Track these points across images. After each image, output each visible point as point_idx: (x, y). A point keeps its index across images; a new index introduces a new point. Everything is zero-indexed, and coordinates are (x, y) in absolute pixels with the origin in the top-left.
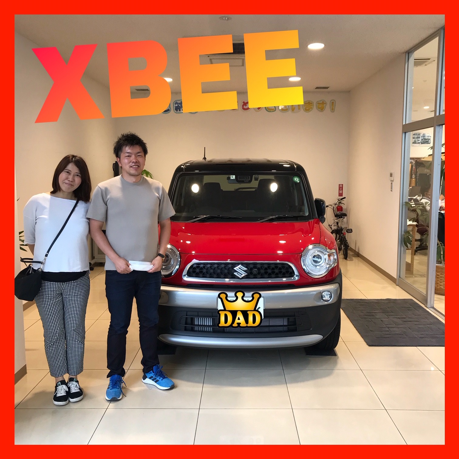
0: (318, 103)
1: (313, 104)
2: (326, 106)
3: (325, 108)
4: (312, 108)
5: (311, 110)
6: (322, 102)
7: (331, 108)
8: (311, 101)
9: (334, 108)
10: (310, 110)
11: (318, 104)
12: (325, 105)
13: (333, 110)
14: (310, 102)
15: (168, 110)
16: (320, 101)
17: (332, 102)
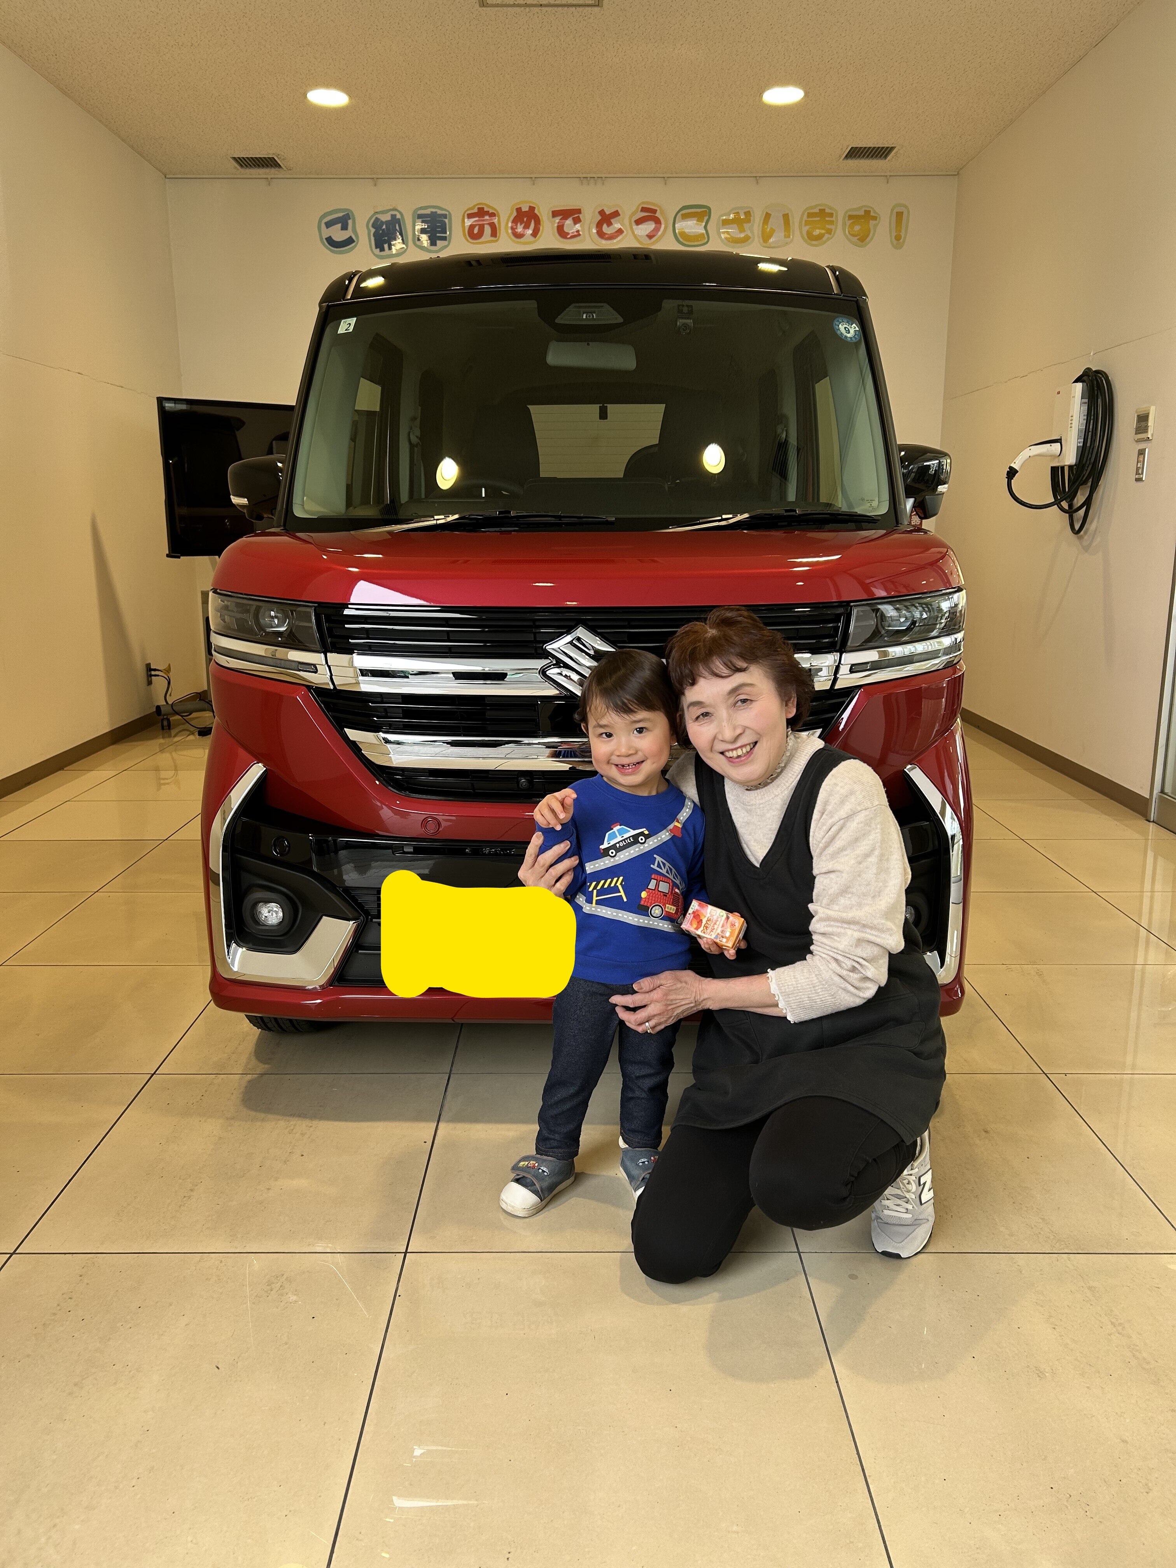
0: (851, 217)
1: (837, 217)
2: (876, 226)
3: (874, 234)
4: (829, 232)
5: (828, 239)
6: (865, 211)
7: (893, 236)
8: (831, 208)
9: (903, 234)
10: (824, 239)
11: (849, 219)
12: (872, 223)
13: (898, 240)
14: (827, 211)
15: (350, 241)
16: (859, 208)
17: (897, 212)
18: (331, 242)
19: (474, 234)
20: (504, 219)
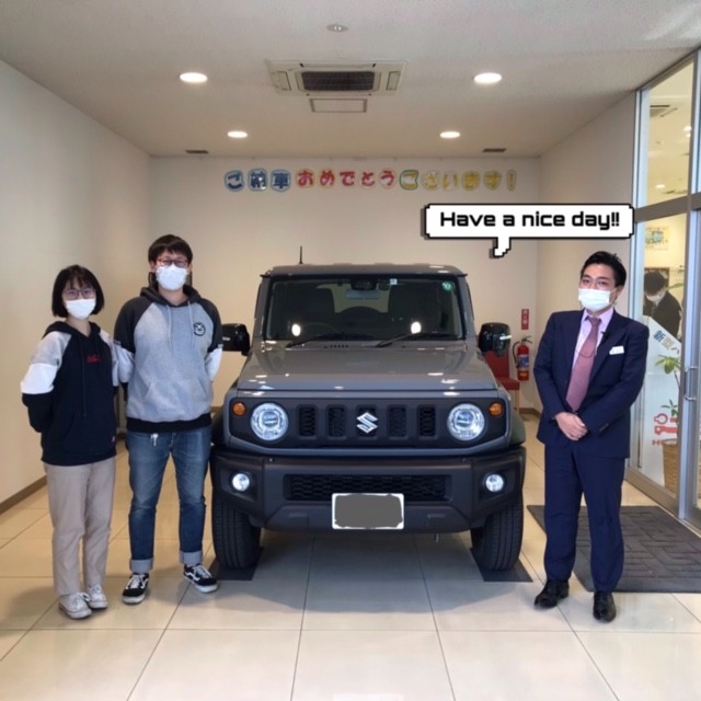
0: (488, 176)
1: (480, 177)
2: (500, 180)
3: (499, 184)
4: (477, 184)
5: (476, 188)
6: (495, 173)
7: (509, 184)
8: (477, 173)
9: (513, 183)
10: (474, 187)
11: (486, 177)
12: (498, 178)
13: (511, 187)
14: (475, 174)
15: (240, 186)
17: (510, 174)
18: (231, 186)
19: (301, 183)
20: (317, 177)
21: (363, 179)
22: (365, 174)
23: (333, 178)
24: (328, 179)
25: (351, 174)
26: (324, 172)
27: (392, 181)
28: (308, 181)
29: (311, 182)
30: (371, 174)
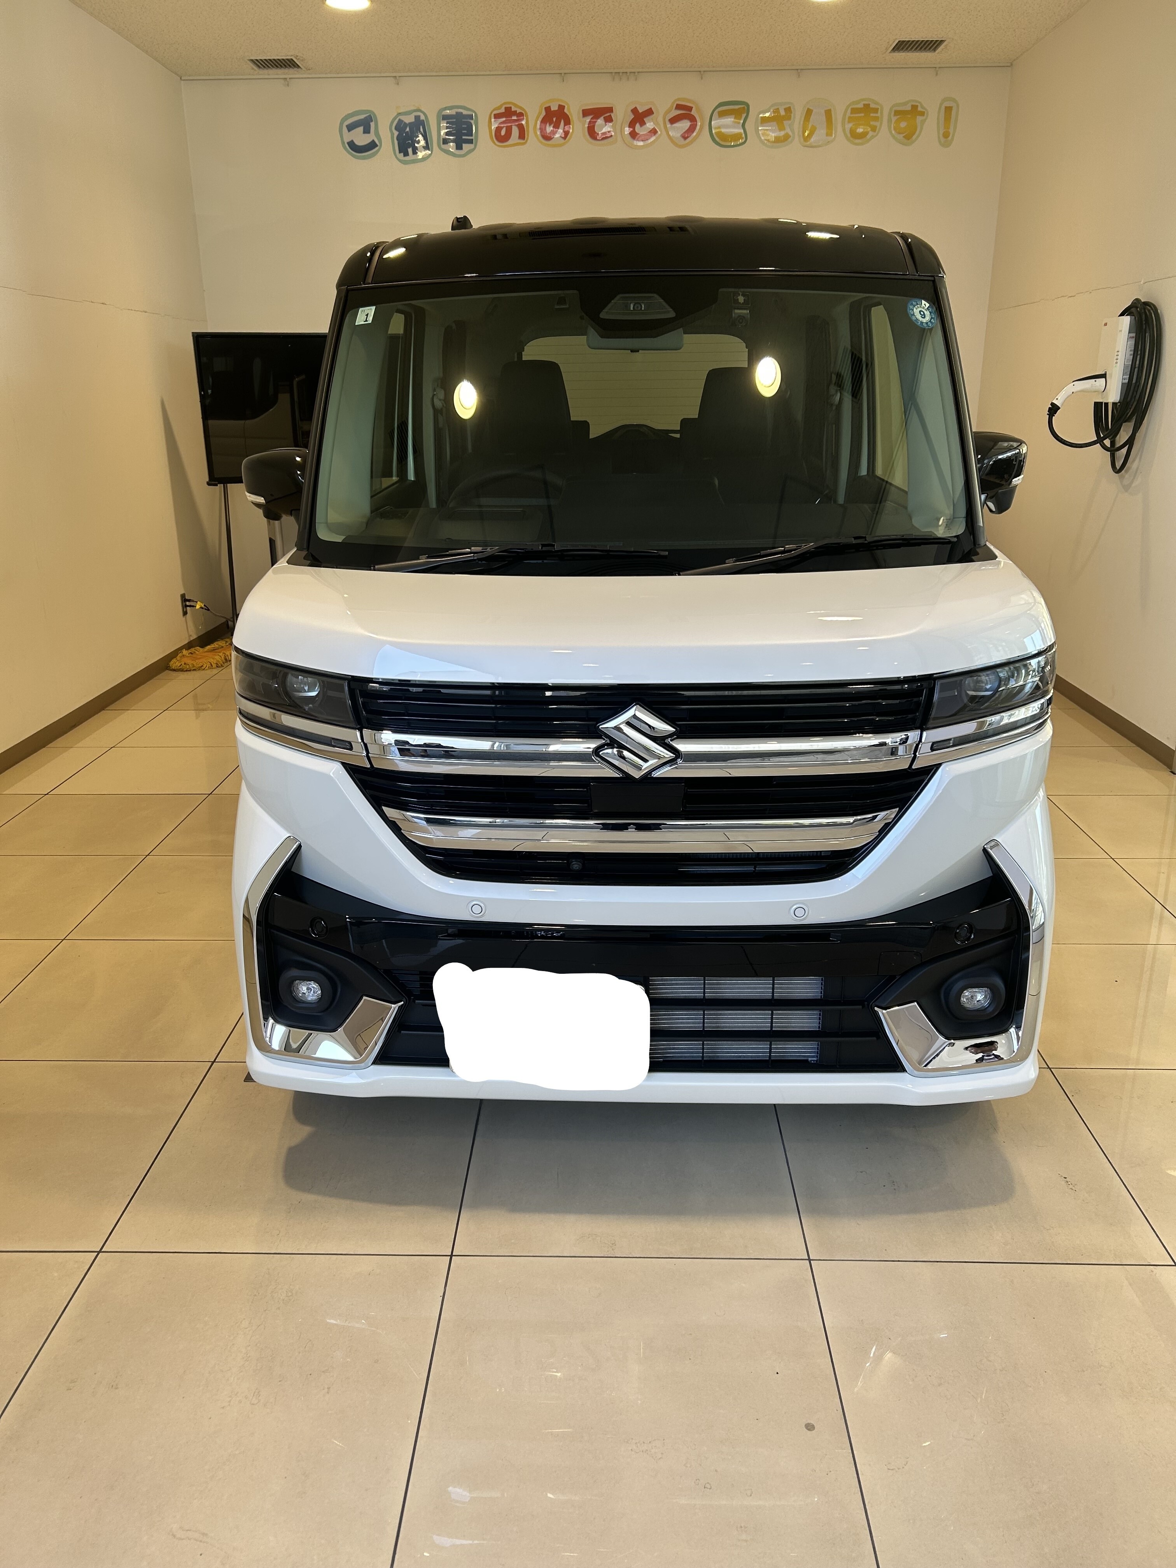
0: (897, 113)
1: (882, 113)
2: (923, 122)
3: (920, 132)
4: (874, 129)
5: (873, 137)
6: (913, 106)
7: (941, 132)
8: (877, 103)
9: (951, 131)
10: (868, 137)
11: (895, 115)
12: (919, 119)
13: (946, 137)
14: (872, 106)
15: (372, 145)
16: (905, 104)
17: (946, 108)
18: (353, 146)
19: (501, 137)
20: (533, 121)
21: (632, 125)
22: (635, 111)
23: (568, 122)
24: (557, 126)
25: (604, 113)
26: (548, 109)
27: (692, 129)
28: (515, 131)
29: (522, 135)
30: (649, 112)
